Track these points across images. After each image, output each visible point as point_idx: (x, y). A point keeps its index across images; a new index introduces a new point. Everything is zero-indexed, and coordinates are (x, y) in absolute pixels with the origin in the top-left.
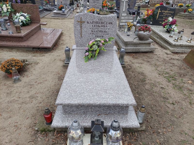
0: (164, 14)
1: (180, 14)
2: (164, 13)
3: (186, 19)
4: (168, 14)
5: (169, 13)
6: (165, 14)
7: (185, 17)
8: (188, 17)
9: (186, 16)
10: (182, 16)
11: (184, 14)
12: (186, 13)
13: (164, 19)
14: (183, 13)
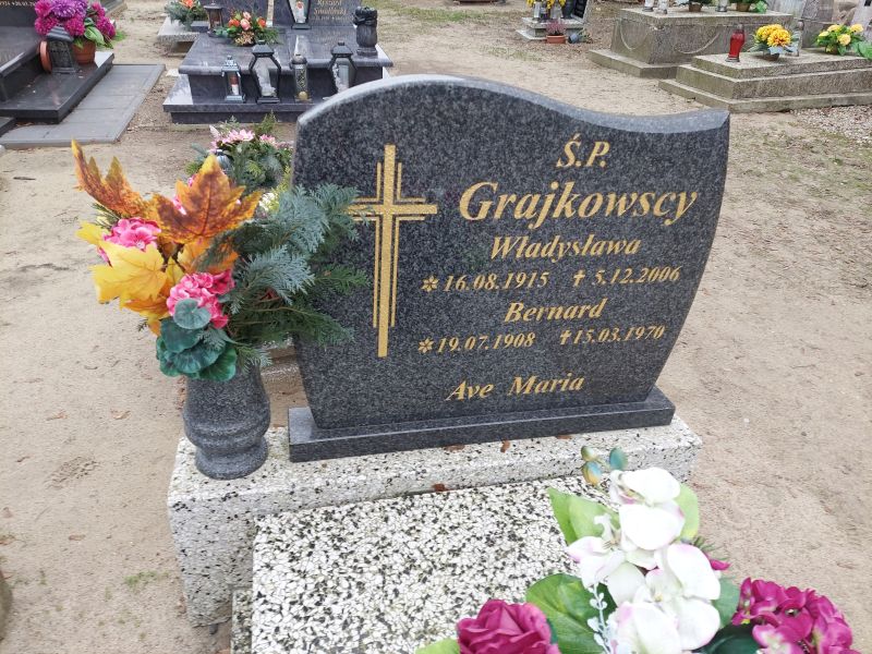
0: (501, 247)
1: (699, 63)
2: (511, 226)
3: (750, 112)
4: (591, 247)
5: (606, 227)
6: (528, 250)
7: (739, 92)
8: (762, 95)
9: (749, 85)
10: (716, 86)
11: (730, 72)
12: (747, 61)
13: (517, 327)
14: (721, 59)
